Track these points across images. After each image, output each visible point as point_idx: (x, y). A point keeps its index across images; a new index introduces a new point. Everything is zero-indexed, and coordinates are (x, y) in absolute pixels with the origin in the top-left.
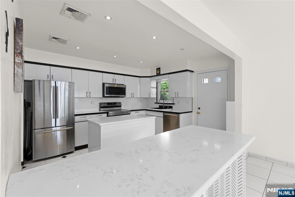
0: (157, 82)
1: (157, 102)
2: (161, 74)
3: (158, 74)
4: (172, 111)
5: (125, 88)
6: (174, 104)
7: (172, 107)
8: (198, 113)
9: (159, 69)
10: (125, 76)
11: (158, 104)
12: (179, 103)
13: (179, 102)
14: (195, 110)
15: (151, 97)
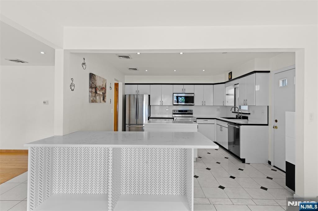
0: (235, 88)
1: (235, 111)
2: (233, 78)
3: (231, 80)
4: (248, 122)
5: (193, 97)
6: (249, 114)
7: (247, 117)
8: (275, 127)
9: (231, 74)
10: (195, 85)
11: (235, 113)
12: (254, 113)
13: (254, 111)
14: (272, 123)
15: (226, 105)
